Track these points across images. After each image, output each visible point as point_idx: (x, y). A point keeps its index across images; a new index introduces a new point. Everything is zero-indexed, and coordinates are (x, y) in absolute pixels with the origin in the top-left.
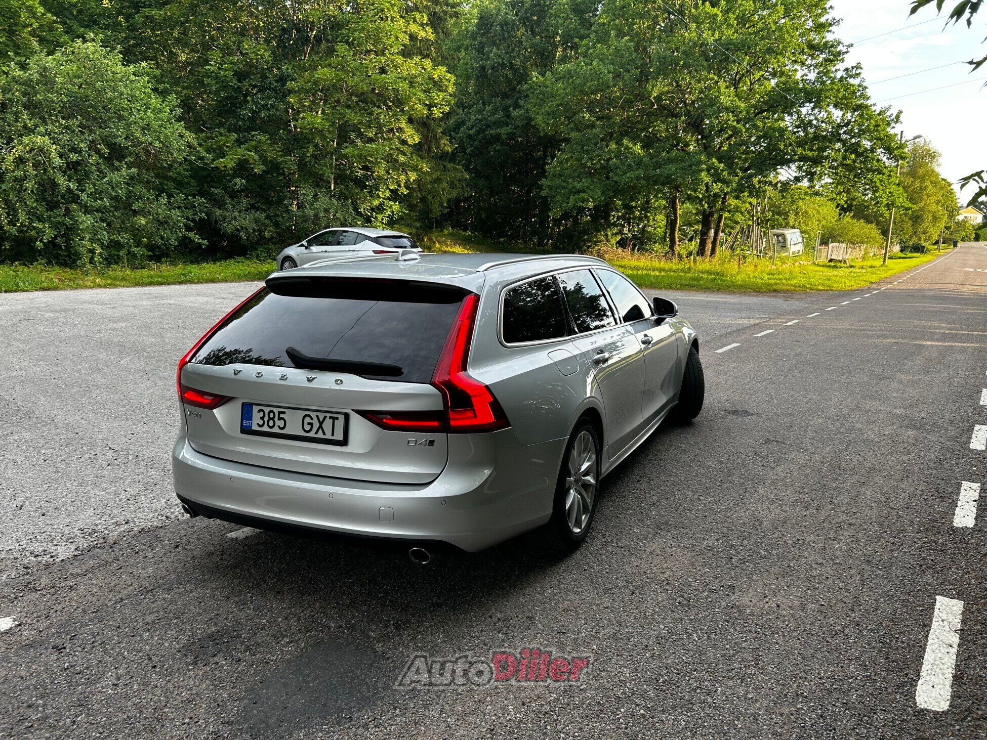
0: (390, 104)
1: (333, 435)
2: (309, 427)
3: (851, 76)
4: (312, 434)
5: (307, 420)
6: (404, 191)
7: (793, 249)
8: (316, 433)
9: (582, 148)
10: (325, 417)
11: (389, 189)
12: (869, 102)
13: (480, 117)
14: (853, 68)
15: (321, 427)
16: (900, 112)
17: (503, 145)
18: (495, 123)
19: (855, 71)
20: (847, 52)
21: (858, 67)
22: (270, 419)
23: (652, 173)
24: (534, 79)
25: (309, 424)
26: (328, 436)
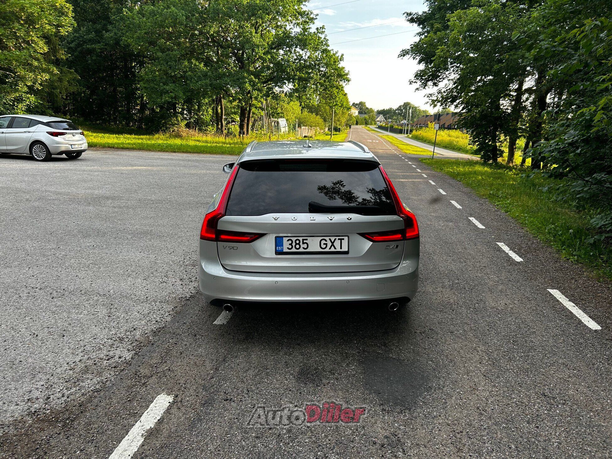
0: (22, 22)
1: (341, 248)
2: (325, 246)
3: (320, 33)
4: (327, 250)
5: (323, 242)
6: (38, 86)
7: (283, 130)
8: (330, 249)
9: (167, 63)
10: (335, 239)
11: (26, 85)
12: (329, 48)
13: (77, 35)
14: (320, 28)
15: (333, 245)
16: (343, 55)
17: (97, 56)
18: (90, 40)
19: (320, 30)
20: (316, 19)
21: (323, 27)
22: (296, 244)
23: (215, 82)
24: (125, 13)
25: (324, 244)
26: (338, 249)
